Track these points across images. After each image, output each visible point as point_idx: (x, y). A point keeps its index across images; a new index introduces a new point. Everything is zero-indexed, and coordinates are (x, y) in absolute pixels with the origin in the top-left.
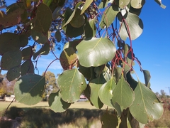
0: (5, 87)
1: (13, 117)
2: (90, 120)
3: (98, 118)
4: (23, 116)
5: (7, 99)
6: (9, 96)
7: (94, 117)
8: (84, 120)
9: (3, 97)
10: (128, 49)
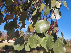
0: (3, 37)
1: (6, 50)
2: (39, 51)
3: (42, 50)
4: (10, 49)
5: (4, 42)
6: (5, 41)
7: (41, 50)
8: (36, 51)
9: (2, 41)
10: (55, 23)
